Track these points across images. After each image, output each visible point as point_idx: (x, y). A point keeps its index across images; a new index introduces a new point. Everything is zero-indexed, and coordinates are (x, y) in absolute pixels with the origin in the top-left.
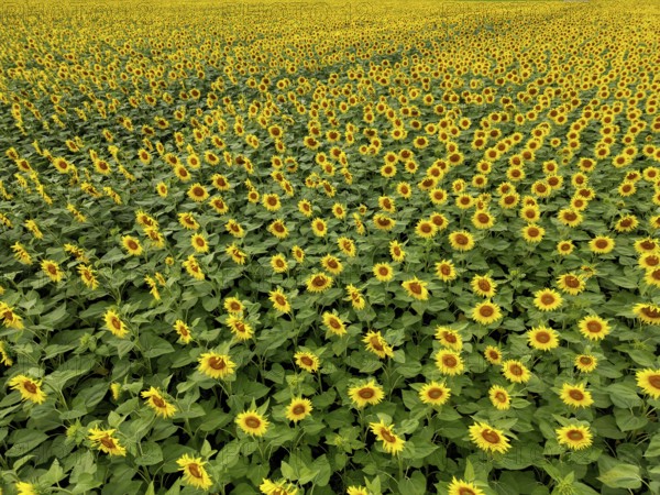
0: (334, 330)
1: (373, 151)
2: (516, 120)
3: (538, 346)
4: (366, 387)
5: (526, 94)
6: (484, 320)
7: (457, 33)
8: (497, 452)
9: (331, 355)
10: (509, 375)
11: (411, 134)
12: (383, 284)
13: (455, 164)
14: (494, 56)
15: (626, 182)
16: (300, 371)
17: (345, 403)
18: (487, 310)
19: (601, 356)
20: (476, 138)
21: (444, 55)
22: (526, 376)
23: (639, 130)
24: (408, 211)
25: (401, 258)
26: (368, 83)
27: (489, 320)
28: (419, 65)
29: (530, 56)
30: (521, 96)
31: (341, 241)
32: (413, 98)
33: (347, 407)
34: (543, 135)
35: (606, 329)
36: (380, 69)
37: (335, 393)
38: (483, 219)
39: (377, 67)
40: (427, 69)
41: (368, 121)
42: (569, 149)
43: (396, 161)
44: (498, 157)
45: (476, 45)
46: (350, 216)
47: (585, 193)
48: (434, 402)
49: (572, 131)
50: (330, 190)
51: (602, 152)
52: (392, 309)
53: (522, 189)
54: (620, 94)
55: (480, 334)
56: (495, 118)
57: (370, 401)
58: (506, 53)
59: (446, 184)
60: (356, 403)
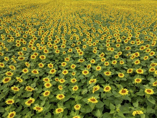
0: (16, 90)
1: (12, 41)
2: (46, 28)
3: (65, 74)
4: (29, 100)
5: (47, 21)
6: (53, 73)
7: (26, 8)
8: (63, 99)
9: (17, 97)
10: (61, 82)
11: (22, 35)
12: (26, 74)
13: (36, 40)
14: (37, 13)
15: (71, 37)
16: (9, 105)
17: (25, 107)
18: (53, 71)
19: (76, 71)
20: (39, 33)
21: (24, 14)
22: (64, 81)
23: (70, 26)
24: (28, 54)
25: (29, 66)
26: (4, 23)
27: (54, 73)
28: (18, 17)
29: (45, 13)
30: (46, 22)
31: (10, 67)
32: (19, 25)
33: (26, 107)
34: (53, 30)
35: (75, 66)
36: (7, 19)
37: (22, 106)
38: (46, 51)
39: (6, 18)
40: (21, 18)
41: (8, 33)
42: (59, 32)
43: (20, 42)
44: (45, 37)
45: (32, 11)
46: (11, 59)
47: (65, 41)
48: (47, 95)
49: (59, 28)
50: (2, 54)
51: (65, 32)
52: (31, 79)
53: (52, 43)
54: (65, 20)
55: (53, 76)
56: (42, 28)
57: (32, 103)
58: (40, 12)
59: (35, 45)
60: (28, 105)
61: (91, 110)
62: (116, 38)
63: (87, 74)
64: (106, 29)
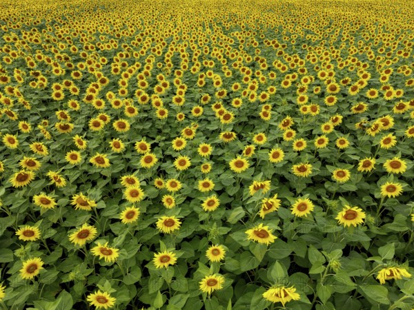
0: (46, 206)
1: (42, 85)
2: (134, 56)
3: (181, 168)
4: (81, 230)
5: (136, 42)
6: (149, 166)
7: (82, 11)
8: (175, 230)
10: (170, 189)
11: (68, 72)
12: (76, 167)
13: (104, 85)
14: (110, 22)
15: (200, 79)
18: (148, 159)
19: (212, 162)
20: (113, 68)
21: (77, 23)
22: (180, 185)
25: (84, 146)
26: (24, 43)
27: (151, 164)
28: (60, 30)
29: (132, 22)
30: (134, 43)
31: (32, 147)
32: (62, 50)
34: (152, 62)
35: (211, 150)
36: (31, 34)
38: (131, 111)
39: (28, 33)
40: (67, 32)
41: (32, 67)
42: (167, 67)
43: (62, 89)
44: (130, 77)
45: (96, 17)
46: (36, 129)
47: (182, 87)
48: (131, 221)
49: (167, 58)
50: (13, 116)
51: (185, 67)
52: (86, 180)
53: (150, 93)
54: (185, 38)
55: (149, 175)
56: (121, 55)
58: (117, 21)
60: (78, 245)
61: (253, 265)
62: (326, 82)
63: (243, 169)
64: (296, 61)
